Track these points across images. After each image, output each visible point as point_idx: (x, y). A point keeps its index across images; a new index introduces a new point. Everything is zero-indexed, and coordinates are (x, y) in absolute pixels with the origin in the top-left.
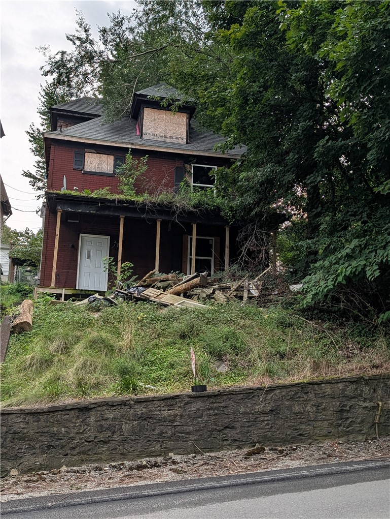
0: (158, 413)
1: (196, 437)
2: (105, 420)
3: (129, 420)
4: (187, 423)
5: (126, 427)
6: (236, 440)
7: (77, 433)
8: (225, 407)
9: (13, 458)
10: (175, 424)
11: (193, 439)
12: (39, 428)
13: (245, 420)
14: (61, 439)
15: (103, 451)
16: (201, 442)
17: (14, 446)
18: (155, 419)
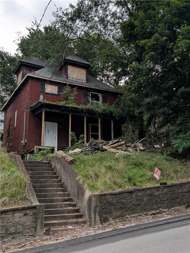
0: (154, 193)
1: (167, 202)
2: (138, 196)
3: (146, 196)
4: (164, 197)
5: (145, 199)
6: (179, 203)
7: (130, 202)
8: (174, 190)
9: (109, 213)
10: (160, 197)
11: (166, 203)
12: (117, 200)
13: (181, 195)
14: (125, 205)
15: (139, 209)
16: (169, 204)
17: (109, 208)
18: (154, 195)
